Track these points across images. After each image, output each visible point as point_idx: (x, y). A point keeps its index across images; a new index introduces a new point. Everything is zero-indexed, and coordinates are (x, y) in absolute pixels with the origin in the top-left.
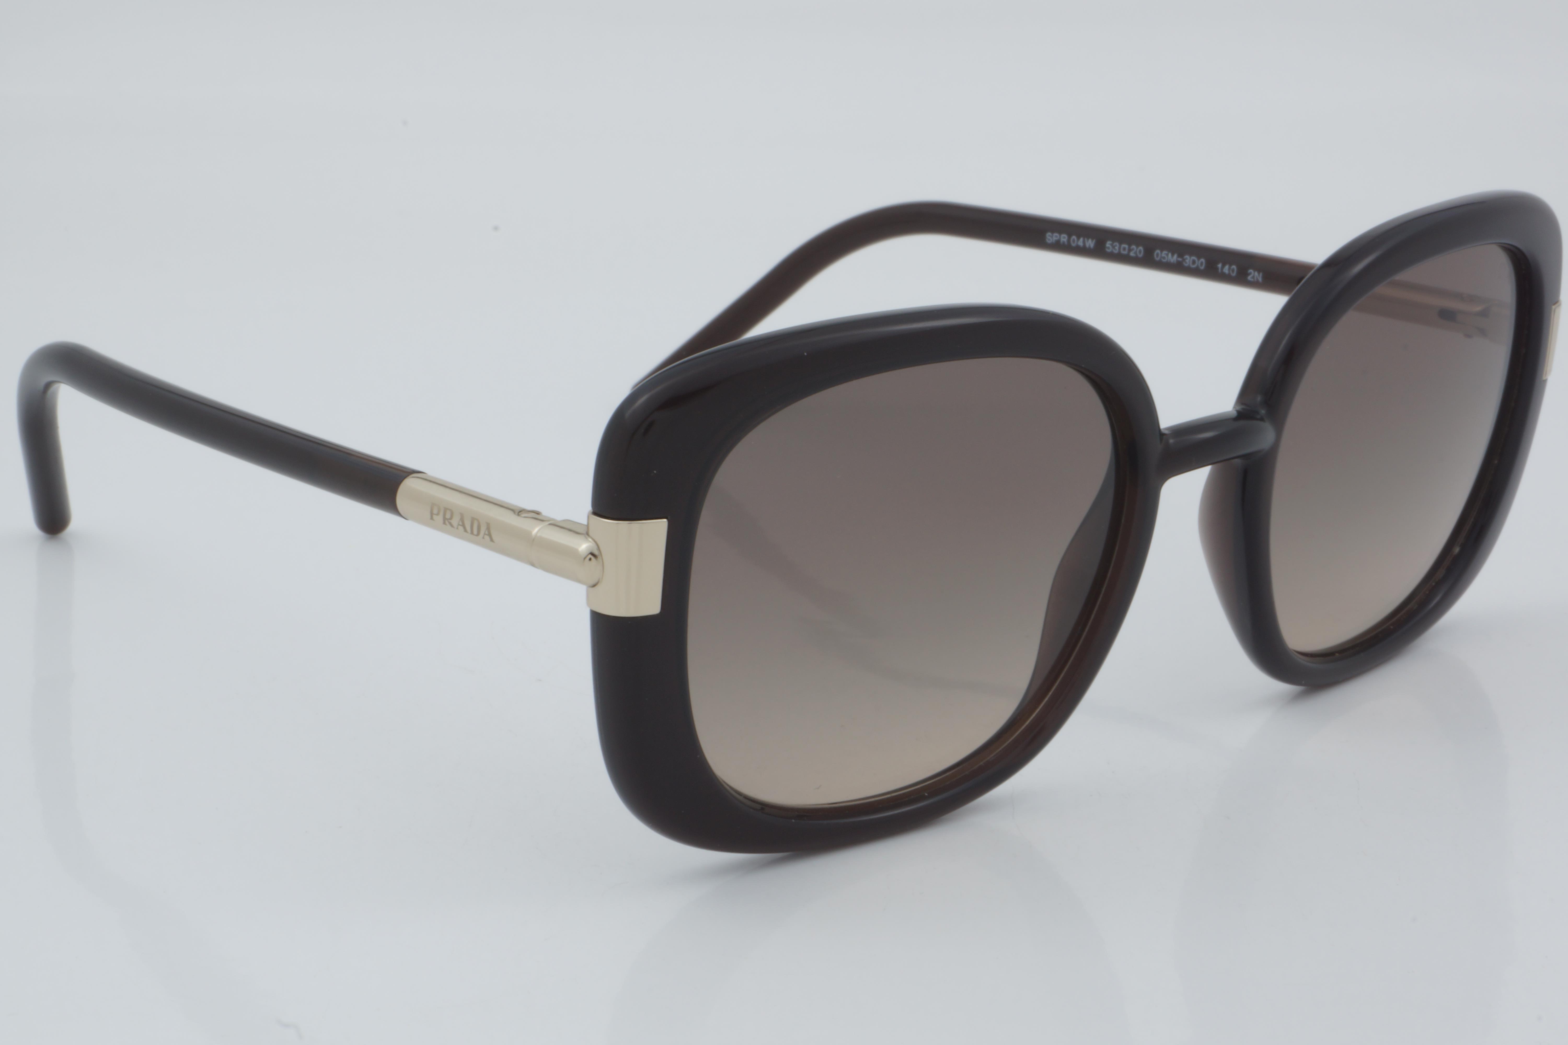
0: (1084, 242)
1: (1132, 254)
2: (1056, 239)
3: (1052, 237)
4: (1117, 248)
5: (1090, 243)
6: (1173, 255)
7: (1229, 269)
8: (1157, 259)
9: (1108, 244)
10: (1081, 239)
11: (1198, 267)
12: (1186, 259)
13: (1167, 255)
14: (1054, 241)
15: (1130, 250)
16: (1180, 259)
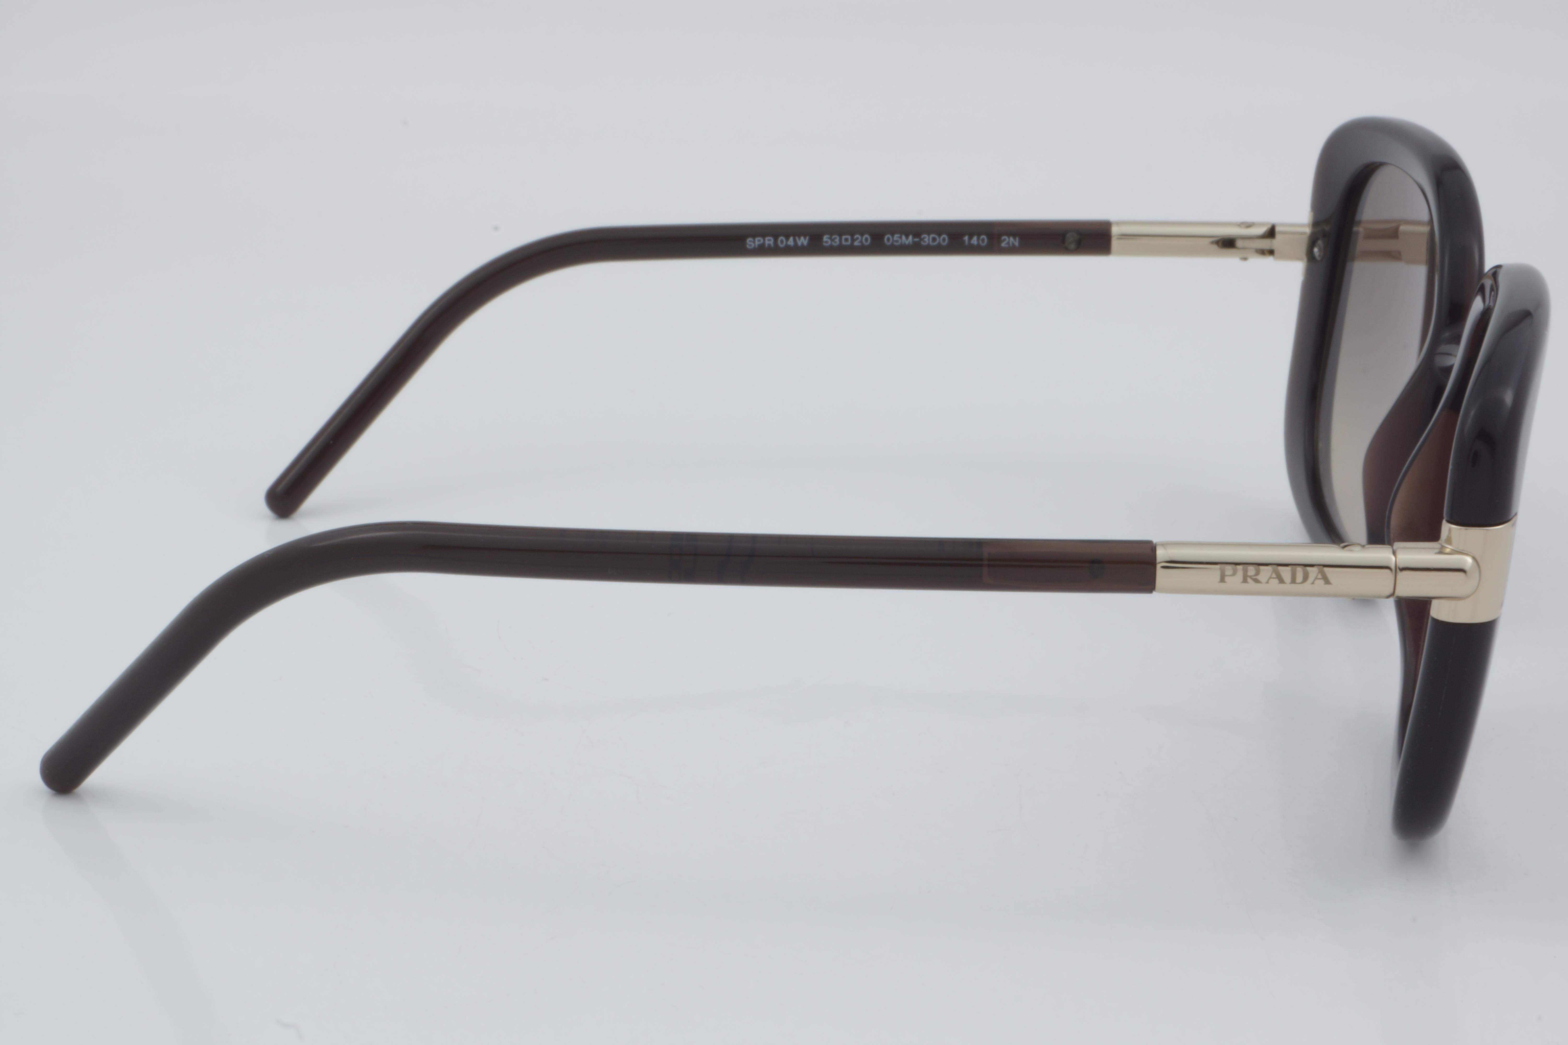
0: (795, 240)
1: (856, 243)
2: (760, 243)
3: (754, 242)
4: (837, 240)
5: (803, 241)
6: (907, 237)
7: (978, 239)
8: (889, 244)
9: (826, 238)
10: (791, 239)
11: (939, 243)
12: (925, 238)
13: (901, 238)
14: (757, 246)
15: (853, 240)
16: (917, 240)
